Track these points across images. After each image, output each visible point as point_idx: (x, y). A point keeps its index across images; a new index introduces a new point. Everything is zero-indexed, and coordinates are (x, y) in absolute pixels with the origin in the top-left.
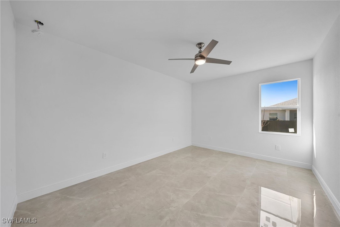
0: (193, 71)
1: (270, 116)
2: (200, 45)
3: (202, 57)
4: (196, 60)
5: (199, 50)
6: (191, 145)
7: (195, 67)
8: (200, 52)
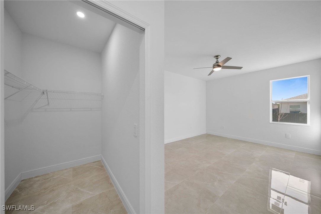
0: (210, 74)
1: (291, 109)
2: (217, 57)
3: (219, 66)
4: (214, 68)
5: (216, 60)
6: (206, 133)
7: (212, 71)
8: (217, 62)
